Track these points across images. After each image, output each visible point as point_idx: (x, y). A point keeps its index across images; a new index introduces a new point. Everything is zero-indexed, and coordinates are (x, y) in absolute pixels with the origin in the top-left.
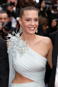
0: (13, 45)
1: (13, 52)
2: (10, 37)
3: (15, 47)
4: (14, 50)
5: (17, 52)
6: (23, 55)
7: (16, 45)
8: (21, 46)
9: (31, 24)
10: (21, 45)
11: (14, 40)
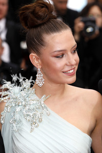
0: (14, 105)
1: (15, 121)
2: (9, 88)
3: (18, 109)
4: (17, 116)
5: (24, 121)
6: (36, 127)
7: (20, 104)
8: (32, 107)
9: (68, 64)
10: (33, 104)
11: (16, 96)
